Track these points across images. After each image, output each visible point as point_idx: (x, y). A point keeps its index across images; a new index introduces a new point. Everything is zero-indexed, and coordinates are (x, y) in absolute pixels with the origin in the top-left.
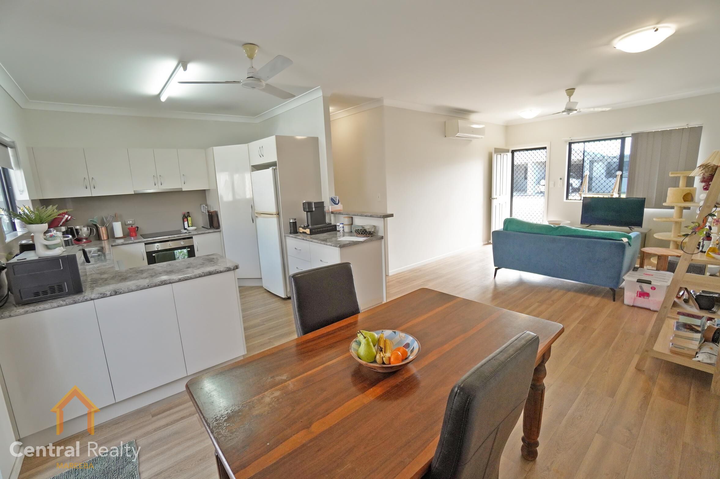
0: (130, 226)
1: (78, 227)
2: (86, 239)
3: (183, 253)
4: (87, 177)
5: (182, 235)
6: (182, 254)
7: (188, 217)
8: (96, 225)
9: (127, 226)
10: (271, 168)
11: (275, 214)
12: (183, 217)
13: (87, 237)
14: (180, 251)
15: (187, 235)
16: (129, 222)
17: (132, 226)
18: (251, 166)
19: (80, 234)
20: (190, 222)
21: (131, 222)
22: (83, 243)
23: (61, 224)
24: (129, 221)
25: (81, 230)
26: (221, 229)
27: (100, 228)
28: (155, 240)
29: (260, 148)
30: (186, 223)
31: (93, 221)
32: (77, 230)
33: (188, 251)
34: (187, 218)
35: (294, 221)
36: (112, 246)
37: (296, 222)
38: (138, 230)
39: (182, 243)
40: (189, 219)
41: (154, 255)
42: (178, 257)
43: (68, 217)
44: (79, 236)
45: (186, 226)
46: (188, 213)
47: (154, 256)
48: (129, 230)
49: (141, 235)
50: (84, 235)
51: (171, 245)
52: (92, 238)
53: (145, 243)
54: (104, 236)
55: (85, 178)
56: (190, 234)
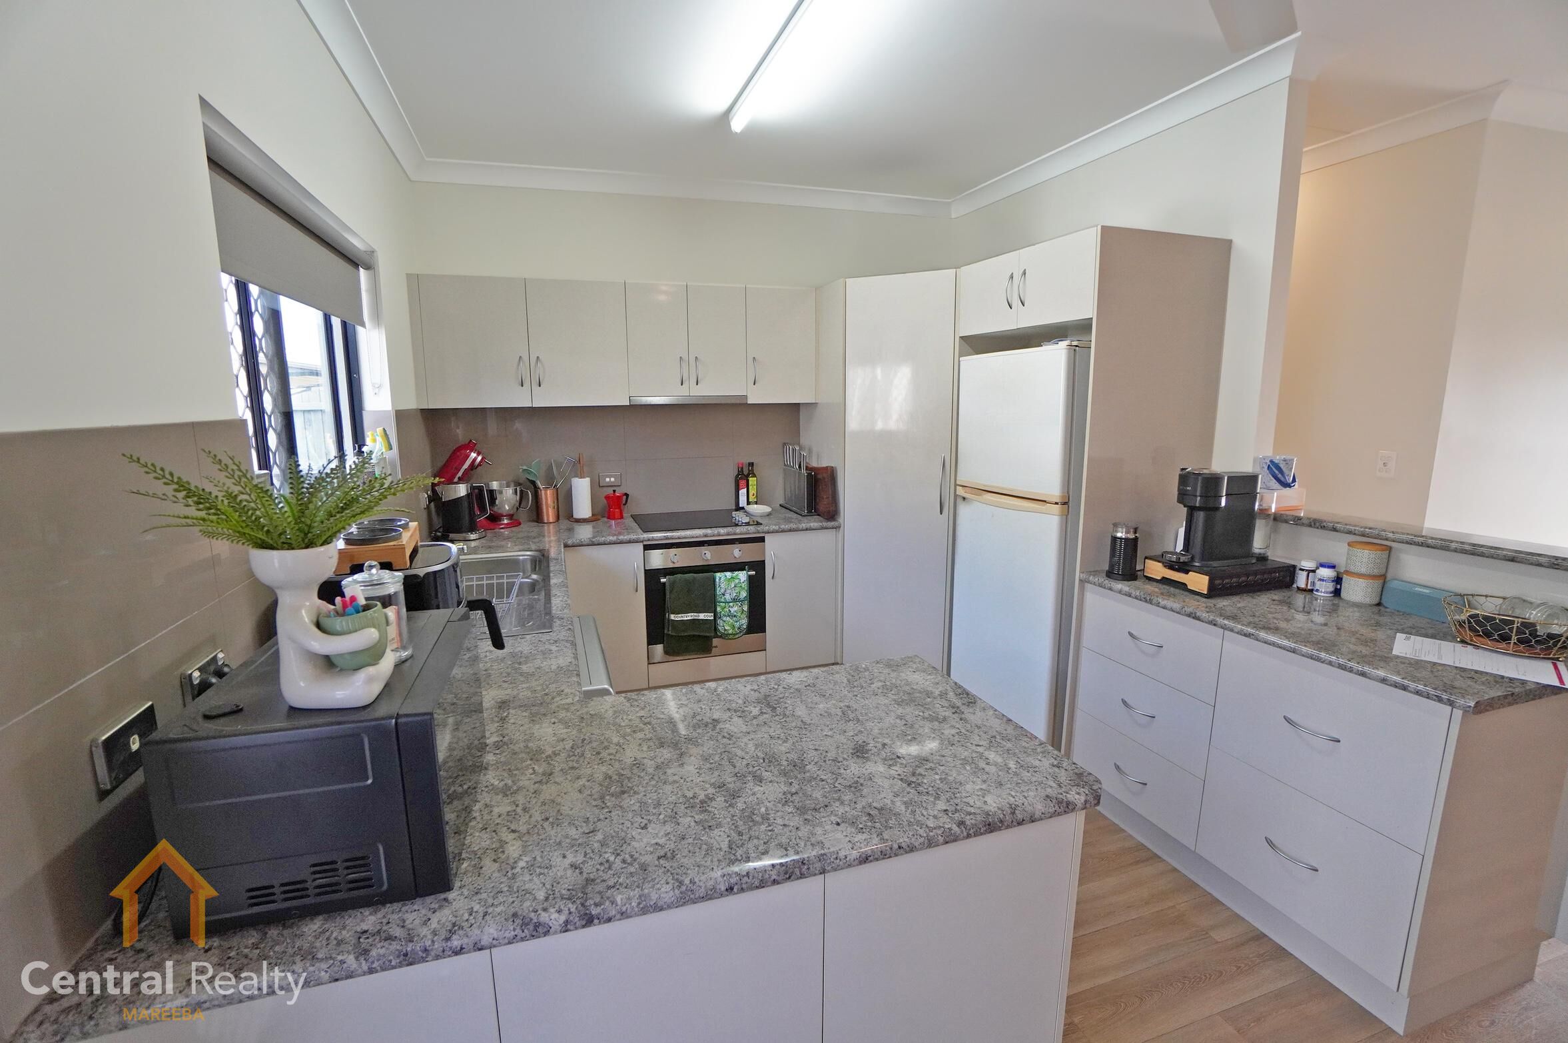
0: (610, 491)
1: (495, 485)
2: (510, 516)
3: (737, 581)
4: (526, 358)
5: (738, 530)
6: (733, 586)
7: (748, 476)
8: (533, 483)
9: (605, 489)
10: (1063, 344)
11: (1057, 503)
12: (738, 475)
13: (511, 513)
14: (728, 574)
15: (751, 531)
16: (608, 480)
17: (614, 491)
18: (957, 339)
19: (497, 502)
20: (753, 491)
21: (613, 479)
22: (502, 528)
23: (460, 474)
24: (608, 476)
25: (501, 492)
26: (841, 520)
27: (543, 492)
28: (672, 538)
29: (1012, 277)
30: (743, 492)
31: (529, 472)
32: (491, 493)
33: (750, 577)
34: (746, 478)
35: (1131, 536)
36: (566, 546)
37: (1136, 539)
38: (626, 501)
39: (737, 553)
40: (752, 480)
41: (663, 580)
42: (722, 591)
43: (475, 460)
44: (495, 509)
45: (743, 501)
46: (751, 464)
47: (664, 584)
48: (605, 501)
49: (635, 518)
50: (507, 508)
51: (708, 556)
52: (522, 515)
53: (644, 545)
54: (549, 513)
55: (520, 357)
56: (760, 528)
